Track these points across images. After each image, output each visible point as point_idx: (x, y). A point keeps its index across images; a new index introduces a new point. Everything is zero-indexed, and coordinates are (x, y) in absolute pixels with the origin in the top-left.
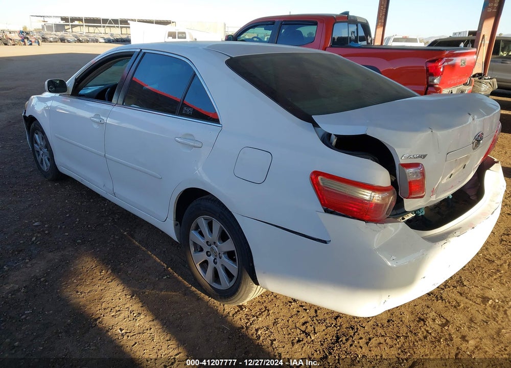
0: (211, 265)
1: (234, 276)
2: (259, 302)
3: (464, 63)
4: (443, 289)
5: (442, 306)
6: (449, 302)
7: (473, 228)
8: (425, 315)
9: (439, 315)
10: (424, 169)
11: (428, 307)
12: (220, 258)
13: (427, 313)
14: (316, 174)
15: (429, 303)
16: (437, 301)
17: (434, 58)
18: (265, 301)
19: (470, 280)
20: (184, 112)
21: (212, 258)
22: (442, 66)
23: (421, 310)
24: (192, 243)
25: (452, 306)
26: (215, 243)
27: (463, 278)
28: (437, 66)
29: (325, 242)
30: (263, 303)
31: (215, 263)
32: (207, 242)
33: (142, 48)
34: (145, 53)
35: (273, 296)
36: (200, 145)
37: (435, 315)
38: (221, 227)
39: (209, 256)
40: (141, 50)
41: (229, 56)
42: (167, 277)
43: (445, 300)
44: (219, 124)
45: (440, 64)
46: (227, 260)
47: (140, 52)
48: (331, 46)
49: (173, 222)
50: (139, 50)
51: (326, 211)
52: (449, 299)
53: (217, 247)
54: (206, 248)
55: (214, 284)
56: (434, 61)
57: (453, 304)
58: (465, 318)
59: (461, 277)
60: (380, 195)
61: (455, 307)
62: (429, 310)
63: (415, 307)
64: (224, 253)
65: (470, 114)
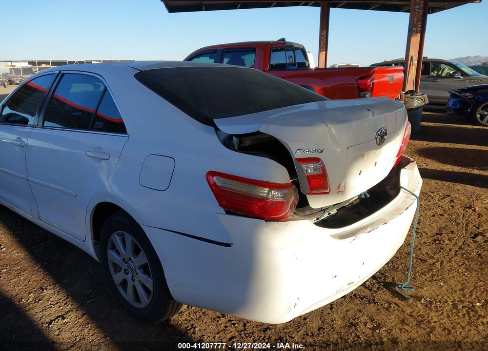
0: (130, 284)
1: (151, 291)
2: (186, 320)
3: (392, 79)
4: (376, 292)
5: (374, 309)
6: (382, 305)
7: (386, 223)
8: (357, 320)
9: (371, 318)
10: (324, 165)
11: (360, 311)
12: (137, 274)
13: (359, 318)
14: (212, 173)
15: (362, 307)
16: (370, 304)
17: (364, 75)
18: (192, 319)
19: (402, 281)
20: (95, 127)
21: (130, 275)
22: (371, 82)
23: (353, 315)
24: (111, 263)
25: (384, 308)
26: (130, 259)
27: (396, 279)
28: (367, 83)
29: (228, 245)
30: (190, 321)
31: (133, 281)
32: (124, 259)
33: (61, 70)
34: (63, 74)
35: (201, 313)
36: (108, 157)
37: (367, 318)
38: (132, 239)
39: (127, 274)
40: (60, 72)
41: (139, 70)
42: (91, 302)
43: (377, 303)
44: (127, 134)
45: (369, 81)
46: (142, 275)
47: (59, 74)
48: (270, 70)
49: (91, 241)
50: (58, 72)
51: (228, 213)
52: (382, 301)
53: (132, 263)
54: (124, 266)
55: (136, 303)
56: (363, 78)
57: (385, 307)
58: (397, 319)
59: (394, 278)
60: (280, 192)
61: (387, 309)
62: (361, 314)
63: (348, 313)
64: (140, 268)
65: (369, 110)
